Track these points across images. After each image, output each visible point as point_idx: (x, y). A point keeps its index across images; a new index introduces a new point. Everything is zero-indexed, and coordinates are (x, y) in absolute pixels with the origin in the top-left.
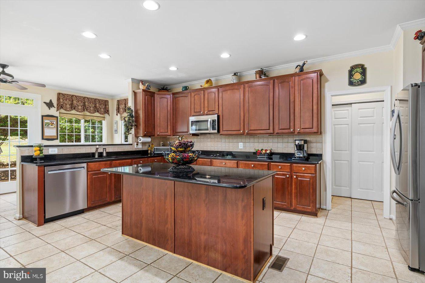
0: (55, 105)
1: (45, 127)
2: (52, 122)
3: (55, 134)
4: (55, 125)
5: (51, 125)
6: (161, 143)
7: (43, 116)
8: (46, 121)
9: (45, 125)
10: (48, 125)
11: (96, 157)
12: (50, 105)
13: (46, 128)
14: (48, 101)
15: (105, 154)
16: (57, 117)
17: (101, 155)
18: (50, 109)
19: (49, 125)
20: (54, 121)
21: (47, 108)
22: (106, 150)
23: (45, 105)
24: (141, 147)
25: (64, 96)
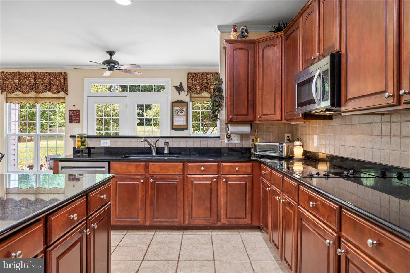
0: (185, 88)
1: (174, 115)
2: (182, 109)
3: (184, 124)
4: (184, 113)
5: (181, 113)
6: (286, 135)
7: (173, 103)
8: (176, 108)
9: (174, 112)
10: (177, 113)
11: (154, 154)
12: (179, 88)
13: (176, 116)
14: (178, 85)
15: (166, 151)
16: (187, 103)
17: (160, 151)
18: (179, 94)
19: (179, 112)
20: (184, 107)
21: (177, 92)
22: (168, 145)
23: (175, 89)
24: (239, 142)
25: (193, 75)
